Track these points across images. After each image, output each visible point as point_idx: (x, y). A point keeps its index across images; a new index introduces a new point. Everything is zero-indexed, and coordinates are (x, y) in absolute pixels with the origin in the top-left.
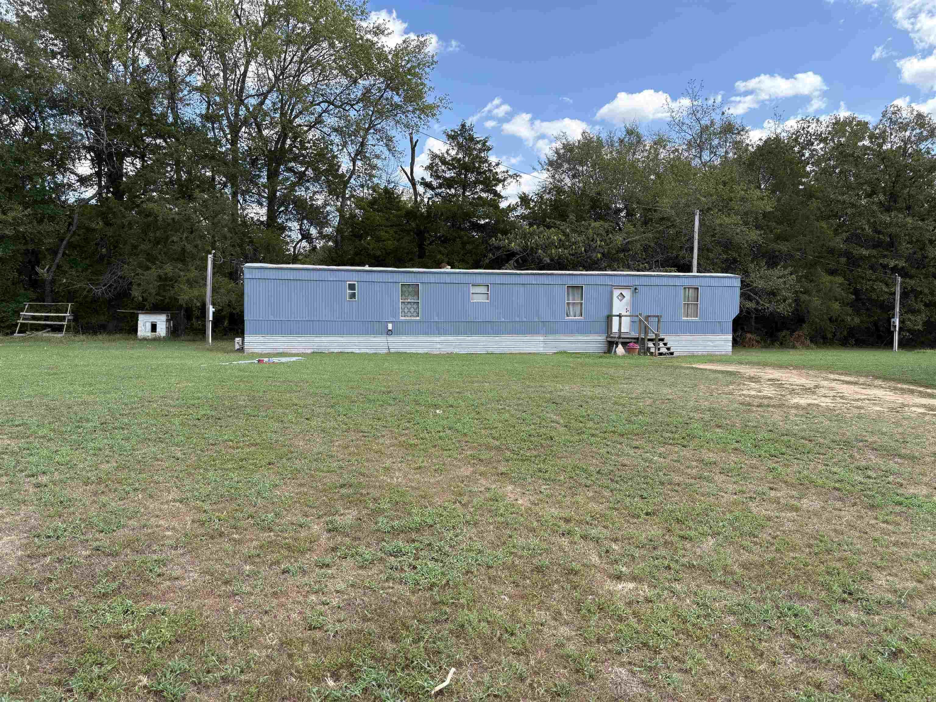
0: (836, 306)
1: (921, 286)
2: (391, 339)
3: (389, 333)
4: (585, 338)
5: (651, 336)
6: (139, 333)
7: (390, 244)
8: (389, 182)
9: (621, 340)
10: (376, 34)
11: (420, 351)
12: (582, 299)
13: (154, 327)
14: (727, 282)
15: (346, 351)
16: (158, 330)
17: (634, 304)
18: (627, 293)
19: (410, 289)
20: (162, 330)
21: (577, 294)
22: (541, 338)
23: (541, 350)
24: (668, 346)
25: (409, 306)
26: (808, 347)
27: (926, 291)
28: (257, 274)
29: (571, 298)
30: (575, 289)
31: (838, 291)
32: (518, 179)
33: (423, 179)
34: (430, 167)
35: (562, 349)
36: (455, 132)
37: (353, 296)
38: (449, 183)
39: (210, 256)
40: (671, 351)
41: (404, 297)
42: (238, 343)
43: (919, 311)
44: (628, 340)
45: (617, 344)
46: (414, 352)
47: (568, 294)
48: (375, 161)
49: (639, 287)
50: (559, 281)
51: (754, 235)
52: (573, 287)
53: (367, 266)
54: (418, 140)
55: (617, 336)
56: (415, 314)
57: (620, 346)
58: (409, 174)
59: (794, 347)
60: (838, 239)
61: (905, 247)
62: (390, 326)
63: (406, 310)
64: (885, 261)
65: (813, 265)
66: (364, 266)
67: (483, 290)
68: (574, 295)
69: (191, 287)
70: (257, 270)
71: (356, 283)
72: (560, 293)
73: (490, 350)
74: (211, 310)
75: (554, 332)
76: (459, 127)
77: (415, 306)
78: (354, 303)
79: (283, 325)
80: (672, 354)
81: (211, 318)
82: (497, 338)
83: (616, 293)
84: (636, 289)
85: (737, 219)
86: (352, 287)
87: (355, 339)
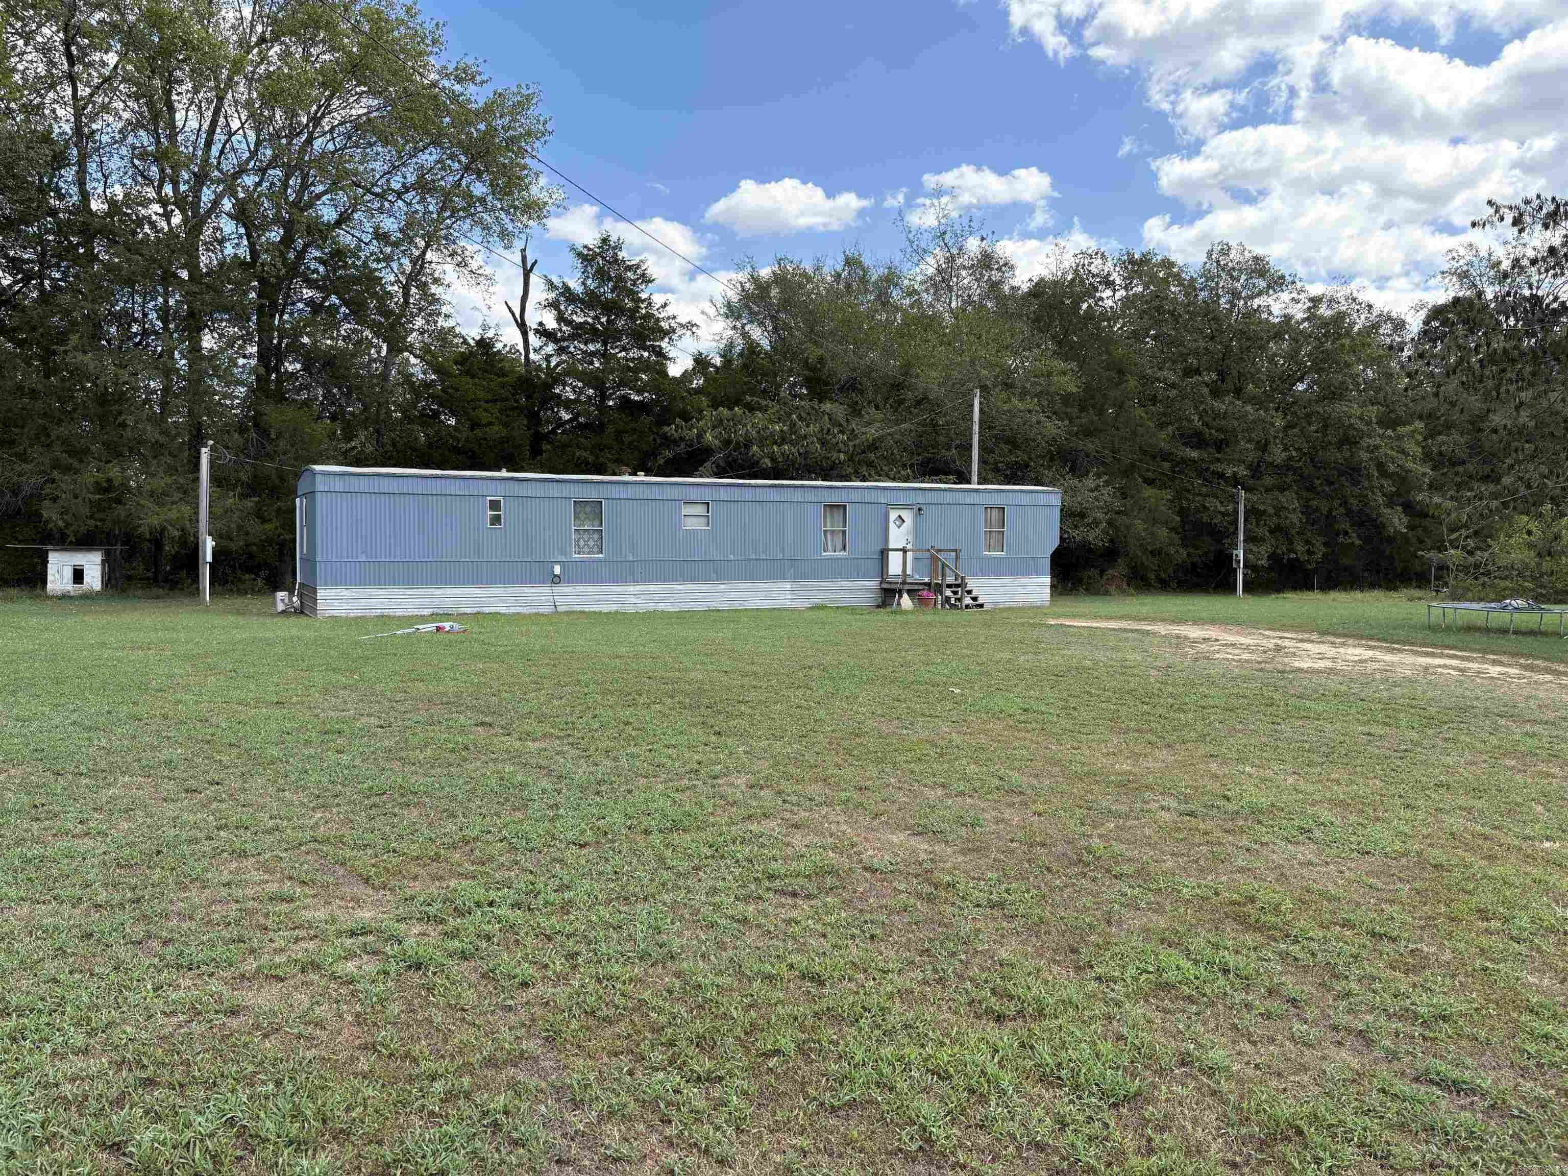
0: (1163, 532)
1: (1263, 503)
2: (557, 589)
3: (556, 580)
4: (850, 584)
5: (950, 580)
6: (50, 586)
7: (496, 431)
8: (485, 328)
9: (907, 587)
10: (459, 81)
11: (605, 609)
12: (844, 526)
13: (78, 575)
14: (1043, 499)
15: (487, 610)
16: (86, 579)
17: (917, 530)
18: (907, 515)
19: (588, 509)
20: (94, 578)
21: (838, 515)
22: (788, 586)
23: (788, 604)
24: (974, 594)
25: (586, 537)
26: (1124, 593)
27: (1271, 511)
28: (338, 484)
29: (828, 524)
30: (835, 510)
31: (1165, 511)
32: (694, 329)
33: (541, 324)
34: (554, 305)
35: (819, 602)
36: (589, 249)
37: (496, 520)
38: (580, 332)
39: (204, 450)
40: (980, 601)
41: (578, 522)
42: (282, 600)
43: (1263, 539)
44: (916, 587)
45: (900, 593)
46: (597, 610)
47: (825, 517)
48: (434, 289)
49: (924, 507)
50: (810, 496)
51: (1053, 428)
52: (832, 507)
53: (504, 470)
54: (536, 262)
55: (900, 580)
56: (595, 549)
57: (905, 596)
58: (518, 316)
59: (1106, 593)
60: (1163, 435)
61: (1246, 447)
62: (557, 570)
63: (582, 543)
64: (1220, 467)
65: (1128, 472)
66: (499, 470)
67: (700, 510)
68: (832, 516)
69: (160, 504)
70: (337, 478)
71: (501, 499)
72: (814, 515)
73: (715, 605)
74: (209, 544)
75: (805, 576)
76: (598, 242)
77: (596, 536)
78: (498, 532)
79: (382, 570)
80: (981, 606)
81: (209, 558)
82: (722, 587)
83: (893, 515)
84: (920, 509)
85: (1031, 403)
86: (495, 505)
87: (497, 591)
